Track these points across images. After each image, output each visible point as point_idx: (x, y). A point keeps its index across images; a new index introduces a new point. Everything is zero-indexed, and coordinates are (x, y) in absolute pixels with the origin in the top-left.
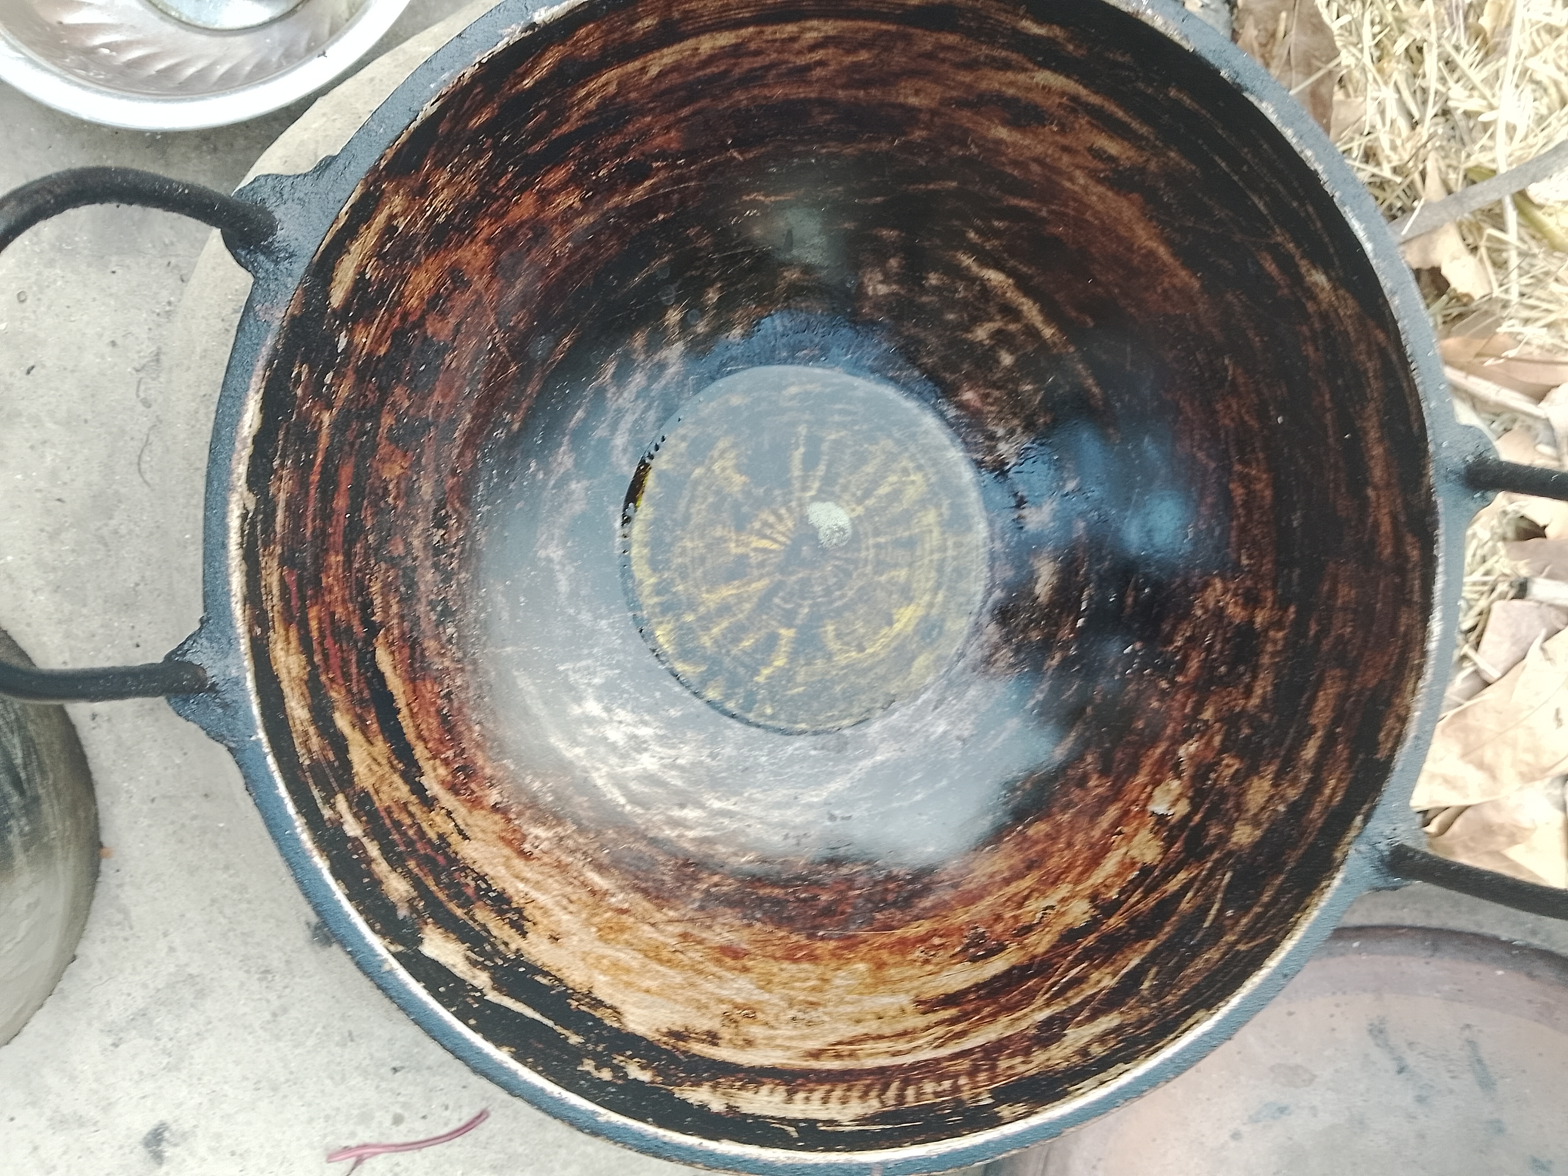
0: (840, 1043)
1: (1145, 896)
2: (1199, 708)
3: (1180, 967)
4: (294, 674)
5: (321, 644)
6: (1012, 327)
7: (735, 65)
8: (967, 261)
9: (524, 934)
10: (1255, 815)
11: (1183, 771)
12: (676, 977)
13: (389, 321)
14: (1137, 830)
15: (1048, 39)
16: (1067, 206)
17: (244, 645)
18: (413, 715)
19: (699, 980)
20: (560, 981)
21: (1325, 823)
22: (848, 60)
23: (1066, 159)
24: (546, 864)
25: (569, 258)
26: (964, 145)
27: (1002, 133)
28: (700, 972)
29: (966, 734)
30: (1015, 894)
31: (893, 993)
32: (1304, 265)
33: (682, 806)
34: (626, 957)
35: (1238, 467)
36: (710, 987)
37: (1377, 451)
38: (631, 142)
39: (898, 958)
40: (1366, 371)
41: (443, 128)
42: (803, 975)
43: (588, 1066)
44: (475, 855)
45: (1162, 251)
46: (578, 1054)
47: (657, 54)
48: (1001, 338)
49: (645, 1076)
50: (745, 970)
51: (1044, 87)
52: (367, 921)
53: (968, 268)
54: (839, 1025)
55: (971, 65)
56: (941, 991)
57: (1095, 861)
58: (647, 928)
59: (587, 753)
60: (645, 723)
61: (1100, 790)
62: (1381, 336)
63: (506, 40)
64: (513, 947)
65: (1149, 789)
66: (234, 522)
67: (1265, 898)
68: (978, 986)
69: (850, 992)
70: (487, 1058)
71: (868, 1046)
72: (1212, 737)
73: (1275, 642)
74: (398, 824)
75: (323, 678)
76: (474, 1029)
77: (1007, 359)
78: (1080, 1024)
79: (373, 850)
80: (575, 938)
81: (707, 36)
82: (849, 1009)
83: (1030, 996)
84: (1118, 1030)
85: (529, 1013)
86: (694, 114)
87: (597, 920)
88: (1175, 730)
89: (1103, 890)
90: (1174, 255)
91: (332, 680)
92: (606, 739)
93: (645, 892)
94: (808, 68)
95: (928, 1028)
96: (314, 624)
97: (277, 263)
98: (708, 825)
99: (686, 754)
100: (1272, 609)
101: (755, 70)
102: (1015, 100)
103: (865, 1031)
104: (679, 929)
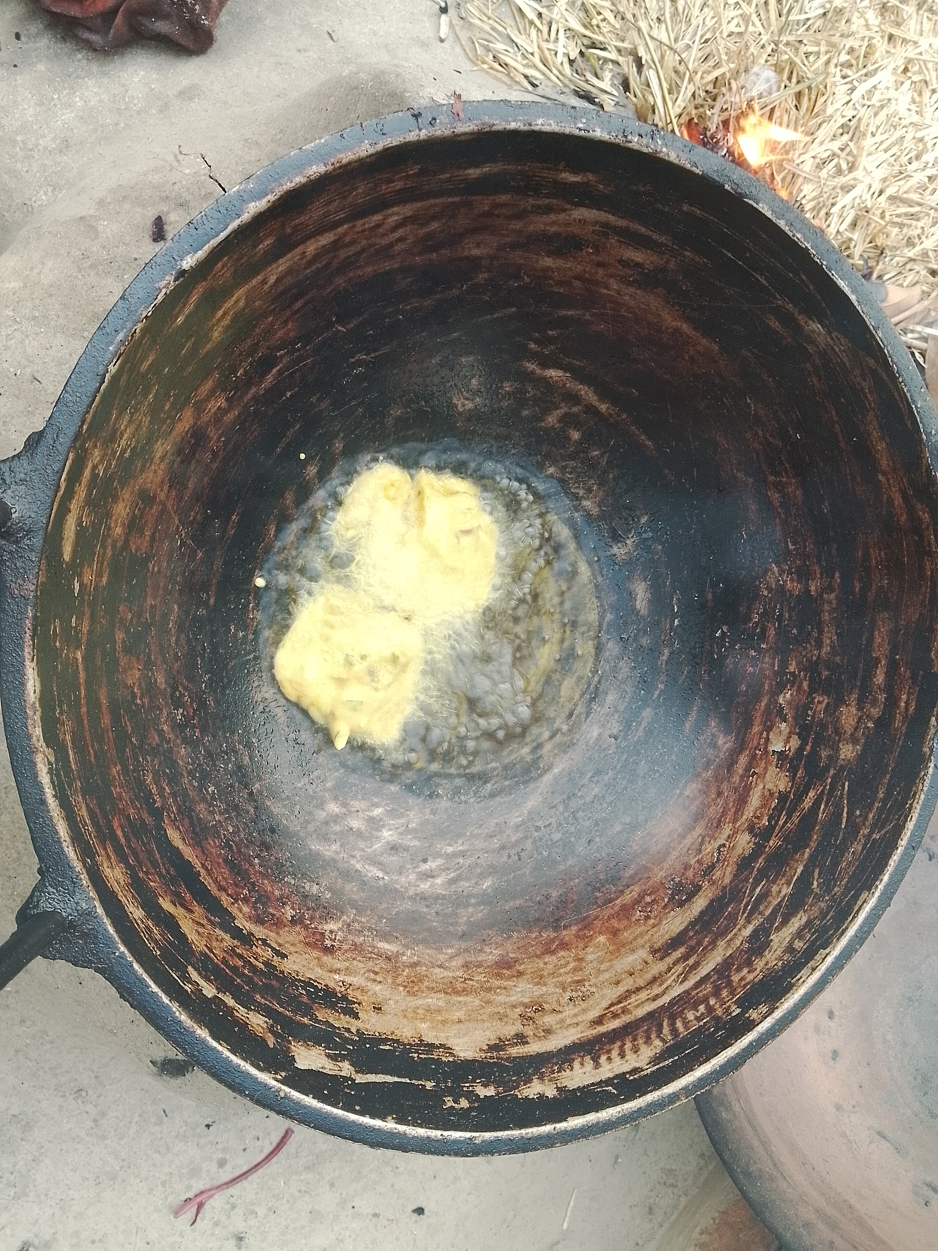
0: (612, 1005)
1: (789, 817)
2: (784, 664)
3: (836, 864)
4: (122, 883)
5: (129, 847)
6: (575, 409)
7: (334, 257)
8: (531, 366)
9: (356, 1016)
10: (852, 735)
11: (786, 715)
12: (474, 1001)
13: (104, 553)
14: (766, 769)
15: (583, 183)
16: (605, 308)
17: (84, 877)
18: (209, 872)
19: (491, 996)
20: (397, 1041)
21: (907, 728)
22: (422, 232)
23: (601, 271)
24: (346, 951)
25: (224, 450)
26: (518, 277)
27: (548, 262)
28: (489, 990)
29: (615, 731)
30: (693, 844)
31: (633, 951)
32: (801, 319)
33: (425, 861)
34: (435, 1000)
35: (771, 478)
36: (501, 999)
37: (881, 446)
38: (259, 341)
39: (625, 922)
40: (862, 389)
41: (123, 381)
42: (563, 962)
43: (449, 1102)
44: (296, 968)
45: (685, 327)
46: (437, 1096)
47: (274, 266)
48: (568, 420)
49: (490, 1091)
50: (520, 974)
51: (580, 221)
53: (533, 372)
54: (605, 991)
55: (520, 216)
56: (667, 937)
57: (742, 801)
58: (437, 970)
59: (341, 846)
60: (376, 805)
61: (728, 745)
62: (871, 362)
63: (164, 291)
64: (354, 1030)
65: (765, 735)
66: (45, 778)
67: (881, 795)
68: (692, 924)
69: (602, 963)
70: (379, 1130)
71: (633, 999)
72: (801, 683)
73: (830, 602)
74: (235, 969)
75: (141, 875)
76: (361, 1113)
77: (576, 435)
78: (778, 929)
79: (230, 1001)
80: (391, 1002)
81: (312, 240)
82: (607, 975)
83: (733, 919)
84: (809, 923)
85: (390, 1079)
86: (305, 304)
87: (400, 980)
88: (771, 685)
89: (756, 821)
90: (695, 329)
91: (146, 873)
92: (351, 829)
93: (425, 942)
94: (391, 245)
95: (669, 969)
96: (119, 833)
98: (448, 869)
99: (414, 818)
100: (821, 578)
101: (349, 257)
102: (557, 235)
103: (626, 989)
104: (458, 962)
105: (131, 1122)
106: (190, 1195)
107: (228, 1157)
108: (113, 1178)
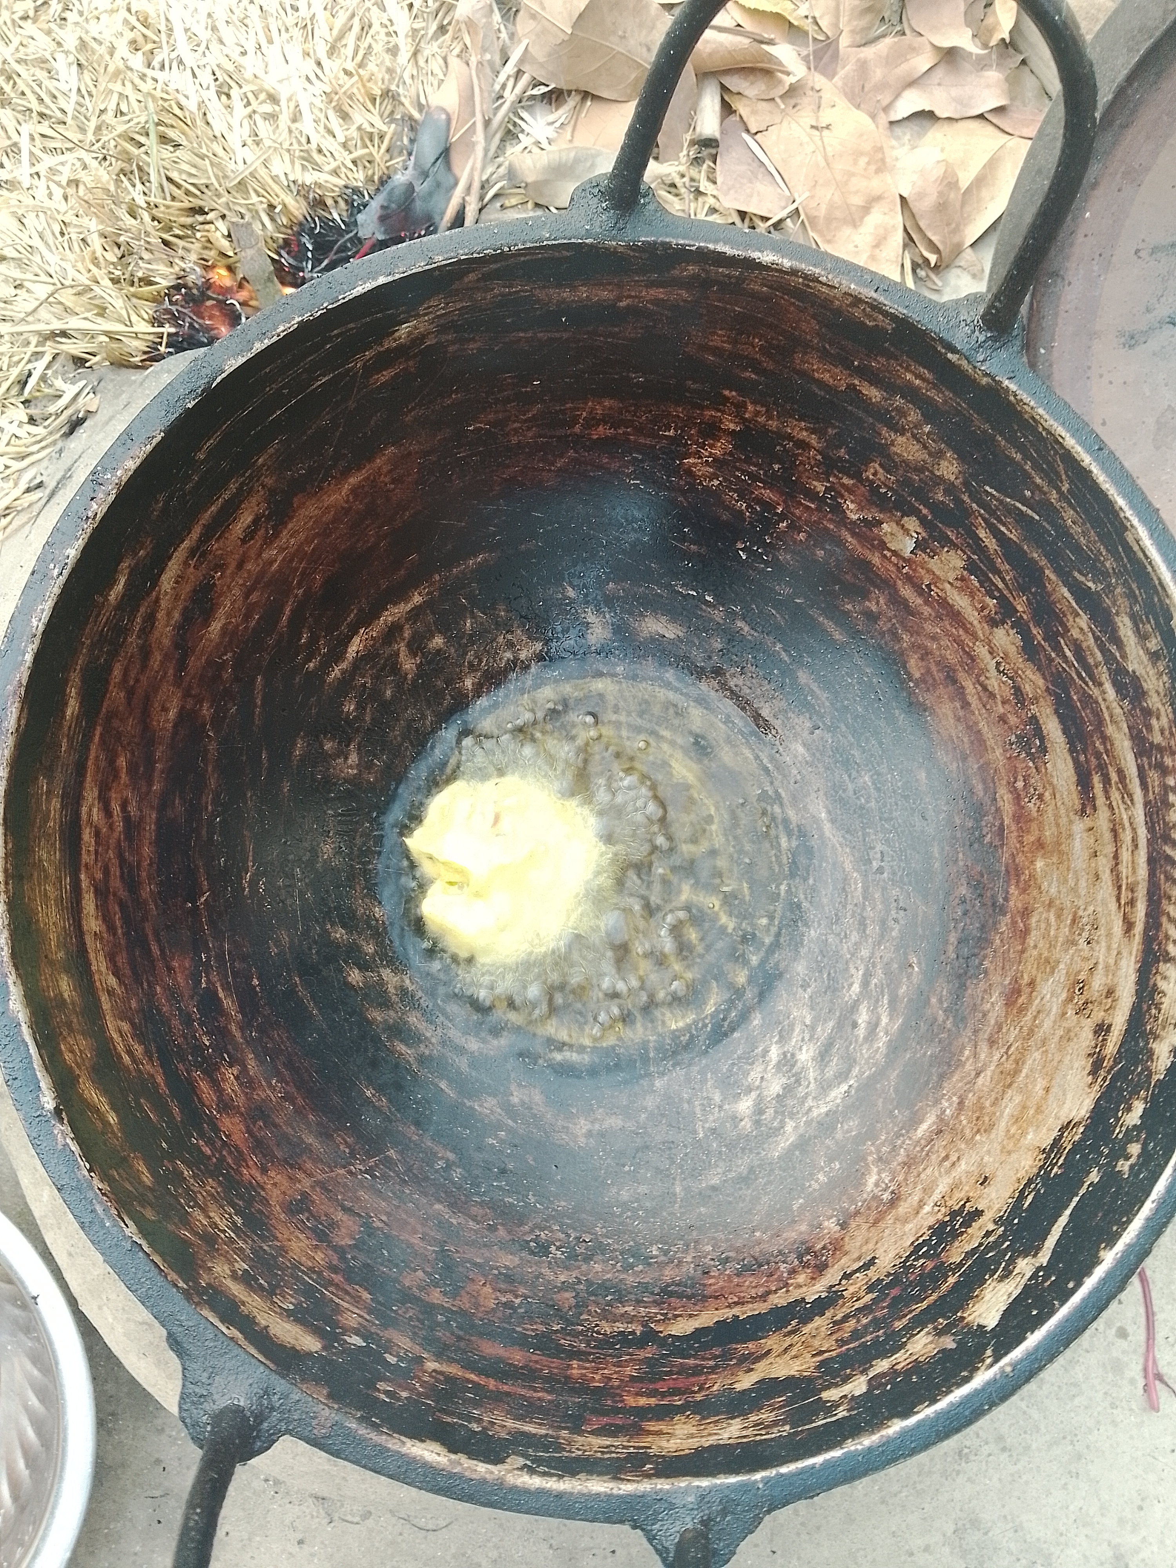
0: (1118, 899)
1: (998, 572)
2: (812, 495)
3: (1077, 549)
4: (694, 1430)
5: (663, 1395)
6: (407, 634)
7: (115, 895)
8: (336, 672)
9: (979, 1213)
10: (930, 454)
11: (874, 518)
12: (1035, 1057)
13: (337, 1286)
14: (929, 571)
15: (130, 574)
16: (297, 569)
17: (663, 1485)
18: (740, 1303)
19: (1039, 1034)
20: (1030, 1181)
21: (947, 388)
22: (124, 777)
23: (249, 566)
24: (906, 1179)
25: (287, 1083)
26: (222, 666)
27: (216, 626)
28: (1031, 1032)
29: (808, 724)
30: (980, 699)
31: (1070, 836)
32: (389, 344)
33: (855, 1025)
34: (1009, 1107)
35: (577, 429)
36: (1048, 1024)
37: (583, 292)
38: (179, 1009)
39: (1034, 826)
40: (502, 295)
41: (150, 1214)
42: (1043, 926)
43: (1124, 1166)
44: (891, 1255)
45: (353, 480)
46: (1111, 1176)
47: (96, 977)
48: (416, 646)
49: (1139, 1107)
50: (1032, 984)
51: (177, 582)
52: (959, 1385)
53: (343, 672)
54: (1099, 897)
55: (145, 652)
56: (1073, 788)
57: (956, 616)
58: (980, 1081)
59: (791, 1118)
60: (766, 1052)
61: (882, 601)
62: (472, 277)
63: (69, 1141)
64: (991, 1227)
65: (889, 554)
66: (535, 1482)
67: (1018, 457)
68: (1072, 750)
69: (1066, 881)
70: (1109, 1274)
71: (1124, 870)
72: (843, 485)
73: (757, 413)
74: (856, 1334)
75: (699, 1397)
76: (1079, 1284)
77: (438, 641)
78: (1124, 656)
79: (882, 1366)
80: (986, 1158)
81: (84, 923)
82: (1083, 883)
83: (1088, 700)
84: (1134, 618)
85: (1063, 1220)
86: (159, 941)
87: (967, 1132)
88: (830, 520)
89: (986, 612)
90: (359, 469)
91: (701, 1389)
92: (778, 1096)
93: (942, 1077)
94: (127, 819)
95: (1111, 807)
96: (643, 1401)
97: (273, 1409)
98: (877, 1001)
99: (802, 1014)
100: (723, 412)
101: (122, 874)
102: (185, 612)
103: (1108, 871)
104: (984, 1047)
105: (1025, 1413)
106: (1141, 1382)
107: (1119, 1324)
108: (1079, 1457)
